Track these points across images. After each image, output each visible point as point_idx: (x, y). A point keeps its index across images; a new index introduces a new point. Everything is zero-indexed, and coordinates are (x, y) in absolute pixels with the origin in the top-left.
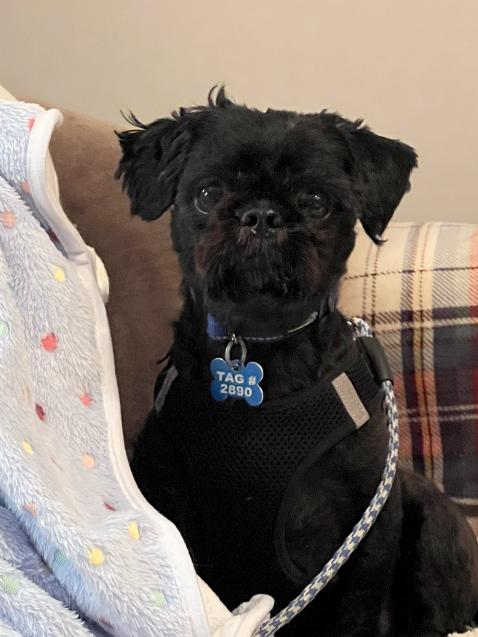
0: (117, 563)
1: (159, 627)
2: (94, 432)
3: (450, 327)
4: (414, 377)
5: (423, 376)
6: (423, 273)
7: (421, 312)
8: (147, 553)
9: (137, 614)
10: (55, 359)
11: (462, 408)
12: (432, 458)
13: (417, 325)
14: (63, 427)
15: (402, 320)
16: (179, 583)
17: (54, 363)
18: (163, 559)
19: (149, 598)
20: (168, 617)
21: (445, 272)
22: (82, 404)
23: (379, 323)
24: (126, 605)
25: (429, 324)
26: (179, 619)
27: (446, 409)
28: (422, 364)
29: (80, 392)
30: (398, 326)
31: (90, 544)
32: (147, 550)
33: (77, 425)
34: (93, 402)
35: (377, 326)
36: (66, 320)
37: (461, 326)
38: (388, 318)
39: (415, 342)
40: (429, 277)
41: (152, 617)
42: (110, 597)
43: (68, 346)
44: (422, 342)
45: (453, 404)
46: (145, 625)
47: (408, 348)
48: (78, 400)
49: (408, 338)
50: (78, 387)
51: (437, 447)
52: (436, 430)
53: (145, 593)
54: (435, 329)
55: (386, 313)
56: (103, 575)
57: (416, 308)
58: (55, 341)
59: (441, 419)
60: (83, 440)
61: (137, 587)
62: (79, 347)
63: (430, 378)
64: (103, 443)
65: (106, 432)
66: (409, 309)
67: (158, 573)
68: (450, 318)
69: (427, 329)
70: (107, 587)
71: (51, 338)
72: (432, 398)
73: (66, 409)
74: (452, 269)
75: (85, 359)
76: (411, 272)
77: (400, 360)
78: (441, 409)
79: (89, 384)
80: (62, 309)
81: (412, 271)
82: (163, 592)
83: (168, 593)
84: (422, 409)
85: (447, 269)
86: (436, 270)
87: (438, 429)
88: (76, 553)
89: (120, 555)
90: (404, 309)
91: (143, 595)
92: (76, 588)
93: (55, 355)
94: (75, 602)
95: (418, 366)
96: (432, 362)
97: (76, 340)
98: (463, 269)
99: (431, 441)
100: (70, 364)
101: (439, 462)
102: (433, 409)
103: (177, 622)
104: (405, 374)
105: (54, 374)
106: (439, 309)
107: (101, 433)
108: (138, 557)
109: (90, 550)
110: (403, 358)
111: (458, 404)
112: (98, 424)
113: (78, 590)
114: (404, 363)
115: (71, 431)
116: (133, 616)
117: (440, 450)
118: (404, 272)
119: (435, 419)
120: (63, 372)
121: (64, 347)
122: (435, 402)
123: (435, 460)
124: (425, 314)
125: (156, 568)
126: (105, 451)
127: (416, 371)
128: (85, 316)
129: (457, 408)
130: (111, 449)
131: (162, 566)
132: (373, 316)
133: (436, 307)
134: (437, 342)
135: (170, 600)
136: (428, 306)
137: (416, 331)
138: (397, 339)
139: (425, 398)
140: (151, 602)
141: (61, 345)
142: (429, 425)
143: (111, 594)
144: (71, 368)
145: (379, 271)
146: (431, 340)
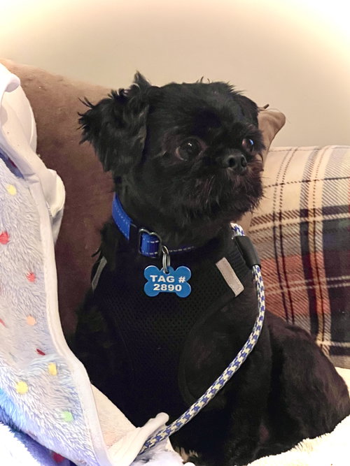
0: (36, 392)
1: (67, 437)
2: (36, 300)
3: (334, 220)
4: (309, 257)
5: (315, 256)
6: (317, 182)
7: (314, 209)
8: (61, 385)
9: (52, 428)
10: (8, 250)
11: (344, 278)
12: (323, 314)
13: (311, 219)
14: (13, 297)
15: (301, 216)
16: (82, 406)
17: (7, 253)
18: (72, 388)
19: (60, 416)
20: (73, 430)
21: (332, 181)
22: (27, 280)
23: (284, 219)
24: (43, 421)
25: (320, 218)
26: (81, 431)
27: (332, 279)
28: (315, 248)
29: (27, 272)
30: (298, 220)
31: (17, 379)
32: (61, 382)
33: (23, 295)
34: (36, 279)
35: (283, 221)
36: (16, 222)
37: (342, 219)
38: (290, 214)
39: (309, 232)
40: (320, 184)
41: (62, 430)
42: (32, 416)
43: (18, 240)
44: (314, 232)
45: (337, 276)
46: (58, 435)
47: (305, 237)
48: (24, 277)
49: (305, 230)
50: (25, 269)
51: (327, 307)
52: (326, 294)
53: (57, 412)
54: (324, 222)
55: (289, 211)
56: (26, 400)
57: (310, 207)
58: (8, 237)
59: (329, 287)
60: (27, 306)
61: (52, 408)
62: (26, 241)
63: (320, 257)
64: (42, 308)
65: (45, 300)
66: (306, 208)
67: (68, 398)
68: (334, 214)
69: (318, 222)
70: (29, 409)
71: (5, 235)
72: (322, 272)
73: (15, 284)
74: (337, 179)
75: (30, 249)
76: (307, 181)
77: (299, 245)
78: (328, 279)
79: (34, 267)
80: (13, 214)
81: (309, 181)
82: (71, 411)
83: (75, 412)
84: (316, 280)
85: (333, 179)
86: (326, 179)
87: (327, 293)
88: (7, 385)
89: (40, 386)
90: (302, 208)
91: (56, 414)
92: (11, 410)
93: (8, 246)
94: (11, 419)
95: (312, 249)
96: (322, 246)
97: (23, 236)
98: (344, 178)
99: (322, 302)
100: (19, 253)
101: (328, 318)
102: (323, 279)
103: (80, 433)
104: (303, 255)
105: (7, 260)
106: (327, 208)
107: (41, 301)
108: (54, 387)
109: (17, 383)
110: (301, 243)
111: (340, 276)
112: (39, 294)
113: (13, 412)
114: (302, 248)
115: (19, 299)
116: (49, 429)
117: (329, 308)
118: (303, 181)
119: (325, 287)
120: (13, 258)
121: (14, 241)
122: (324, 274)
123: (325, 316)
124: (317, 211)
125: (67, 395)
126: (43, 313)
127: (311, 252)
128: (31, 219)
129: (340, 279)
130: (48, 312)
131: (71, 393)
132: (280, 214)
133: (325, 206)
134: (325, 232)
135: (76, 417)
136: (319, 206)
137: (310, 224)
138: (297, 230)
139: (318, 272)
140: (61, 419)
141: (12, 240)
142: (321, 291)
143: (32, 413)
144: (19, 256)
145: (285, 182)
146: (321, 230)
